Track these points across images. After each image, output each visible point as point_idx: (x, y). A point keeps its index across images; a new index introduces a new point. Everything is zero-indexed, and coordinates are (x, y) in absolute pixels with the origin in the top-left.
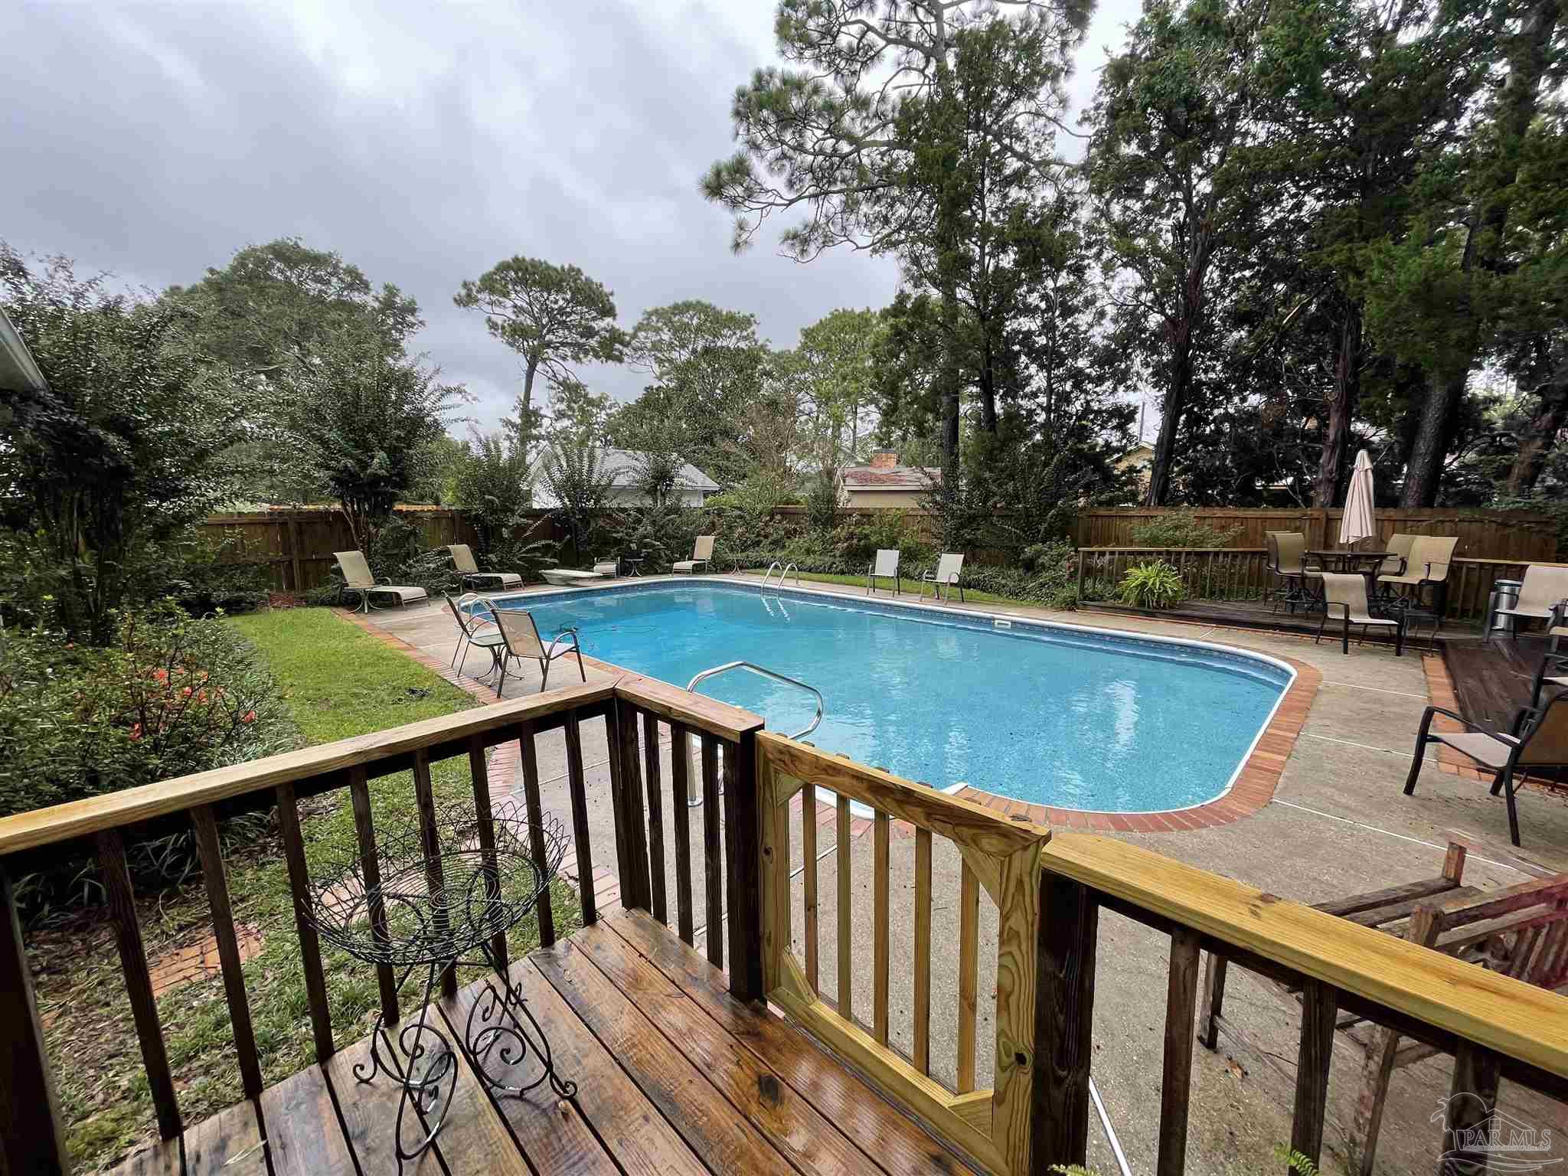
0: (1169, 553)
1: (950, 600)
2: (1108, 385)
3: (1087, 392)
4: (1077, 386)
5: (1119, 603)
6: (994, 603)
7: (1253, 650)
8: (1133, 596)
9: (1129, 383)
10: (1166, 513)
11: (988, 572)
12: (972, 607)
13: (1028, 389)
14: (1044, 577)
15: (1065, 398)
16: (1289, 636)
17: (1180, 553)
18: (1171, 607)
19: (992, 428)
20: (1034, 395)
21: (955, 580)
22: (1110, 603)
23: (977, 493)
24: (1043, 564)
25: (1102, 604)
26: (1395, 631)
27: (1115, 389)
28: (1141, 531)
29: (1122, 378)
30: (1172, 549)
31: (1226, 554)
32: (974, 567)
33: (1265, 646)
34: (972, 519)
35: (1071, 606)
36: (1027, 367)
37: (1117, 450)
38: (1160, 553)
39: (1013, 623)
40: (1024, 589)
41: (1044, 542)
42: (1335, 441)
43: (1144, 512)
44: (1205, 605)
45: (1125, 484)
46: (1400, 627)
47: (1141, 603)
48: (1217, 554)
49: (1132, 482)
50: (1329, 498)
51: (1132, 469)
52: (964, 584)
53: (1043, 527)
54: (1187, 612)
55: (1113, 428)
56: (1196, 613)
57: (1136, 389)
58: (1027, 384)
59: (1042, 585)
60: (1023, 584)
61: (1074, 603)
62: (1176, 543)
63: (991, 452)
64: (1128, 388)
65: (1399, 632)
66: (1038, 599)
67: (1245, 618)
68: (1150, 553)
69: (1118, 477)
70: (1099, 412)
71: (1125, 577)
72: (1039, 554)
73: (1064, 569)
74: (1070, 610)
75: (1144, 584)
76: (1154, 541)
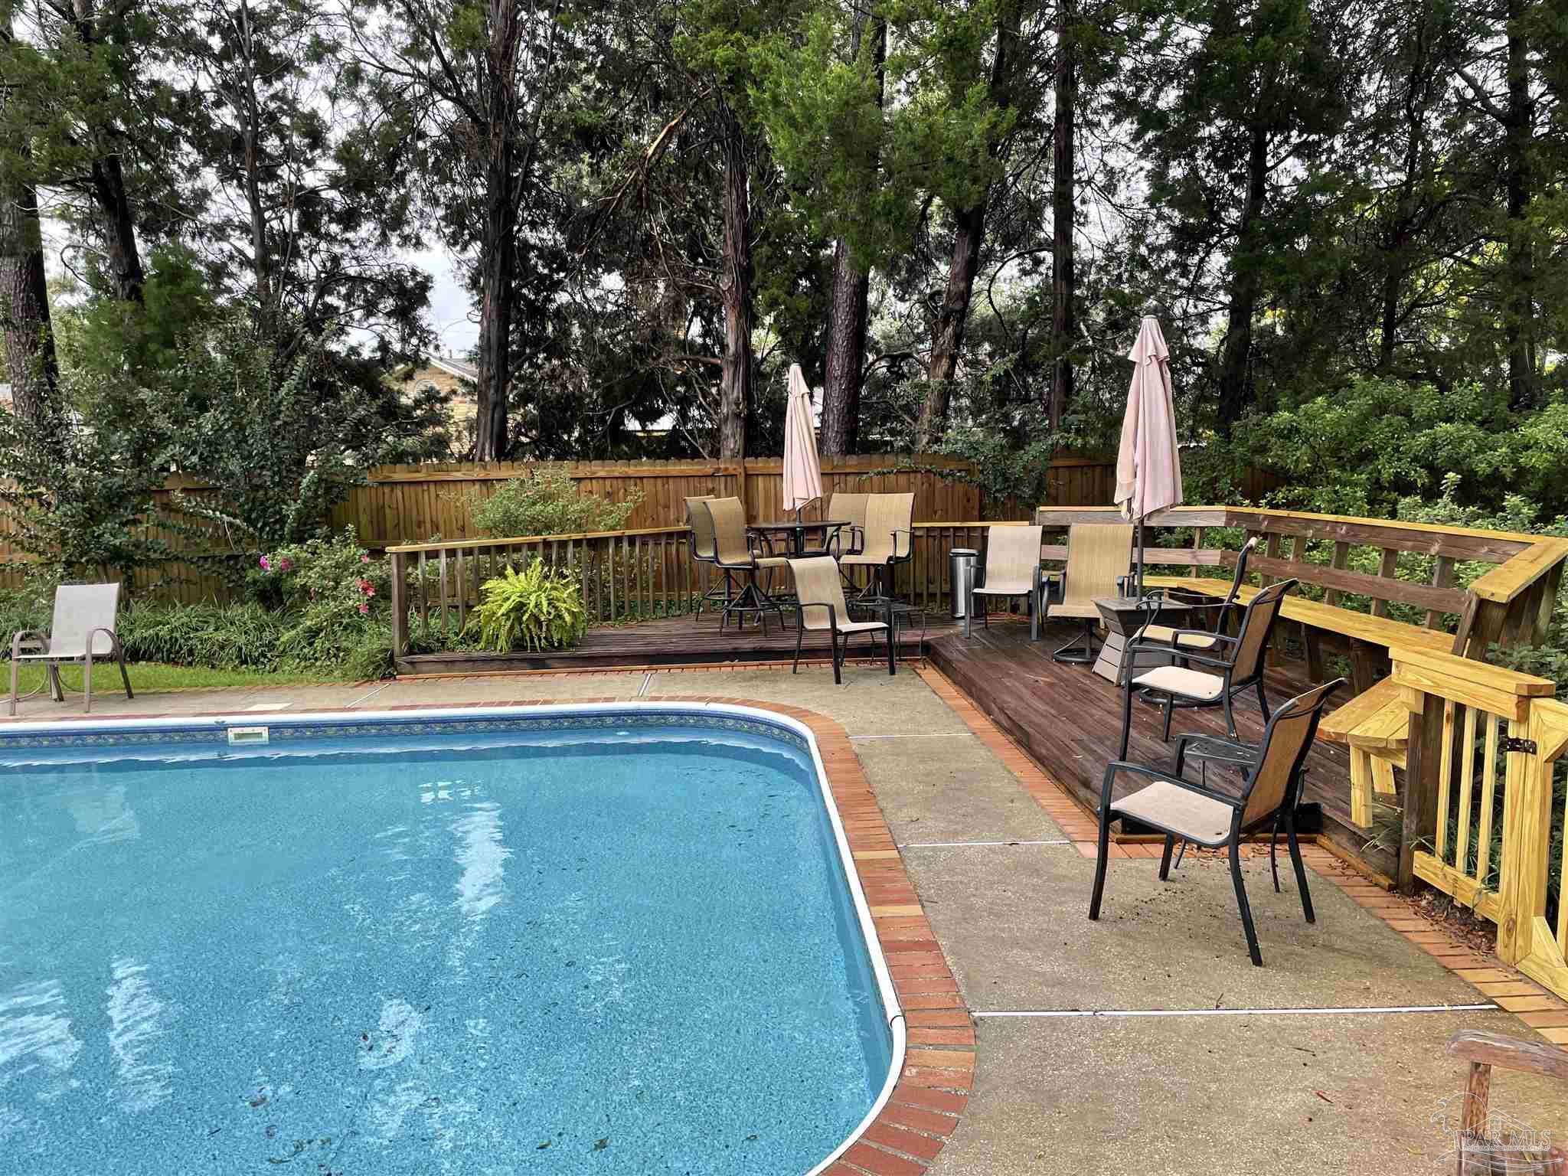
0: (547, 544)
1: (98, 698)
2: (367, 229)
3: (331, 239)
4: (309, 223)
5: (477, 651)
6: (208, 689)
7: (730, 701)
8: (503, 632)
9: (407, 230)
10: (522, 473)
11: (178, 617)
12: (163, 706)
13: (204, 217)
14: (314, 615)
15: (288, 246)
16: (752, 668)
17: (563, 544)
18: (571, 645)
19: (135, 294)
20: (219, 232)
21: (104, 647)
22: (460, 653)
23: (121, 437)
24: (305, 590)
25: (446, 655)
26: (882, 638)
27: (384, 241)
28: (488, 508)
29: (394, 221)
30: (551, 538)
31: (632, 540)
32: (140, 610)
33: (735, 691)
34: (115, 499)
35: (385, 668)
36: (193, 171)
37: (402, 357)
38: (532, 546)
39: (274, 727)
40: (271, 646)
41: (301, 541)
42: (736, 354)
43: (478, 473)
44: (616, 634)
45: (421, 424)
46: (889, 631)
47: (518, 645)
48: (618, 540)
49: (435, 420)
50: (740, 443)
51: (431, 396)
52: (128, 653)
53: (291, 510)
54: (597, 650)
55: (389, 315)
56: (614, 650)
57: (418, 244)
58: (202, 208)
59: (313, 634)
60: (267, 636)
61: (391, 661)
62: (548, 527)
63: (142, 348)
64: (405, 240)
65: (889, 637)
66: (309, 661)
67: (683, 646)
68: (517, 548)
69: (408, 411)
70: (359, 280)
71: (482, 596)
72: (293, 567)
73: (355, 594)
74: (383, 678)
75: (520, 607)
76: (511, 524)
